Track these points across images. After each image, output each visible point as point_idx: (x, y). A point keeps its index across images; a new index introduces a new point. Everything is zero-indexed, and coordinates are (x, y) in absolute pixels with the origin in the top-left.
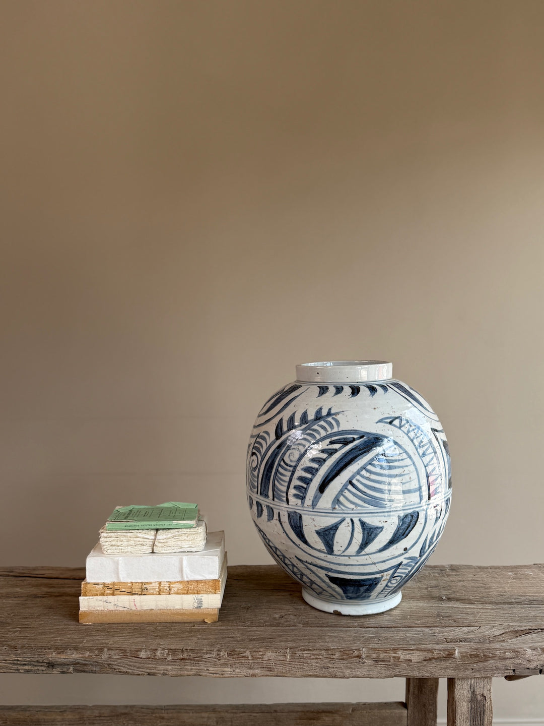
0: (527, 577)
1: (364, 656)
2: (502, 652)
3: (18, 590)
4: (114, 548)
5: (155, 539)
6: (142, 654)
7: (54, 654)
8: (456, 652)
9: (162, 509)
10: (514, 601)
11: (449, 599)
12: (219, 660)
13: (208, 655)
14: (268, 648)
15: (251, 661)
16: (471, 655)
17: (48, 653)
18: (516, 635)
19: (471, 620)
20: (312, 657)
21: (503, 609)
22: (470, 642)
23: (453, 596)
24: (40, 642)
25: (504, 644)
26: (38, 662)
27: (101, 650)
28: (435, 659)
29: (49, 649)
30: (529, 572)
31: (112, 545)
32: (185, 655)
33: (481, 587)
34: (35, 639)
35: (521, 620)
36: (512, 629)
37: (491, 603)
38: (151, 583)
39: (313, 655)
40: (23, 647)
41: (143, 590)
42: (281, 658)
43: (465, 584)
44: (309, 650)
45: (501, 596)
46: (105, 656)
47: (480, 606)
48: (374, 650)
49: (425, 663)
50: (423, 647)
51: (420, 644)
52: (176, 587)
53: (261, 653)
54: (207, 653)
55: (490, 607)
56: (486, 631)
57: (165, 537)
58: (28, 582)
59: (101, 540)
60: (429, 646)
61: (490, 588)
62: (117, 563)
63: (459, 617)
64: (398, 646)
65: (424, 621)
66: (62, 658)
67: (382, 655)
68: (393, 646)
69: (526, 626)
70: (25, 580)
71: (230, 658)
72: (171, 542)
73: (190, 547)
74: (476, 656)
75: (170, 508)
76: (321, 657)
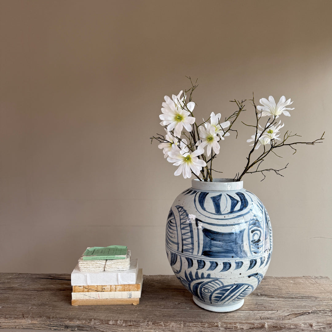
0: (300, 283)
1: (219, 326)
2: (289, 325)
3: (52, 286)
4: (85, 269)
5: (105, 264)
6: (111, 323)
7: (68, 321)
8: (266, 325)
9: (110, 249)
10: (294, 296)
11: (262, 295)
12: (148, 326)
13: (143, 324)
14: (172, 321)
15: (164, 327)
16: (273, 326)
17: (65, 321)
18: (296, 316)
19: (273, 307)
20: (194, 326)
21: (288, 301)
22: (273, 319)
23: (263, 293)
24: (61, 315)
25: (290, 321)
26: (60, 325)
27: (91, 320)
28: (255, 328)
29: (65, 319)
30: (301, 281)
31: (84, 267)
32: (132, 324)
33: (277, 289)
34: (59, 313)
35: (298, 307)
36: (293, 313)
37: (282, 297)
38: (106, 286)
39: (195, 325)
40: (53, 318)
41: (103, 289)
42: (179, 326)
43: (270, 287)
44: (192, 322)
45: (287, 294)
46: (92, 323)
47: (277, 299)
48: (225, 323)
49: (250, 330)
50: (249, 322)
51: (248, 320)
52: (119, 288)
53: (169, 323)
54: (142, 323)
55: (282, 299)
56: (281, 313)
57: (110, 263)
58: (57, 282)
59: (79, 265)
60: (252, 321)
61: (281, 289)
62: (86, 276)
63: (267, 305)
64: (236, 321)
65: (250, 307)
66: (72, 323)
67: (229, 326)
68: (234, 321)
69: (301, 311)
70: (56, 281)
71: (153, 325)
72: (113, 266)
73: (123, 268)
74: (276, 327)
75: (113, 248)
76: (198, 326)
